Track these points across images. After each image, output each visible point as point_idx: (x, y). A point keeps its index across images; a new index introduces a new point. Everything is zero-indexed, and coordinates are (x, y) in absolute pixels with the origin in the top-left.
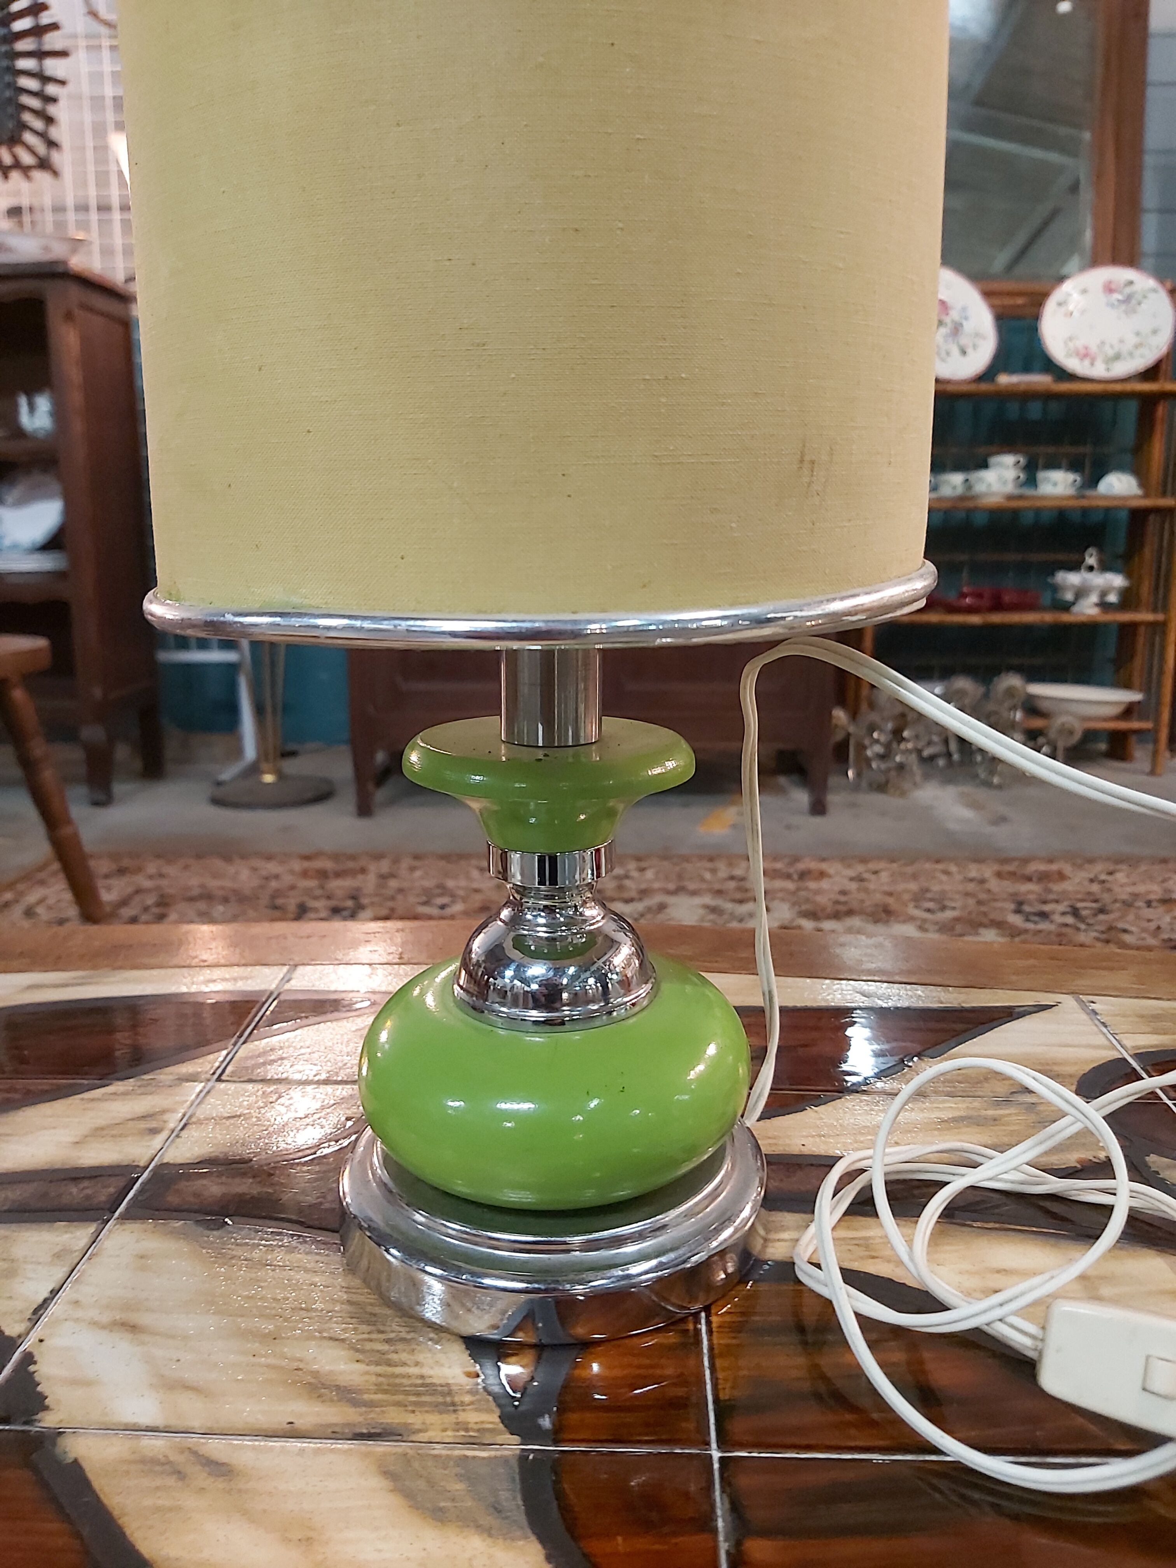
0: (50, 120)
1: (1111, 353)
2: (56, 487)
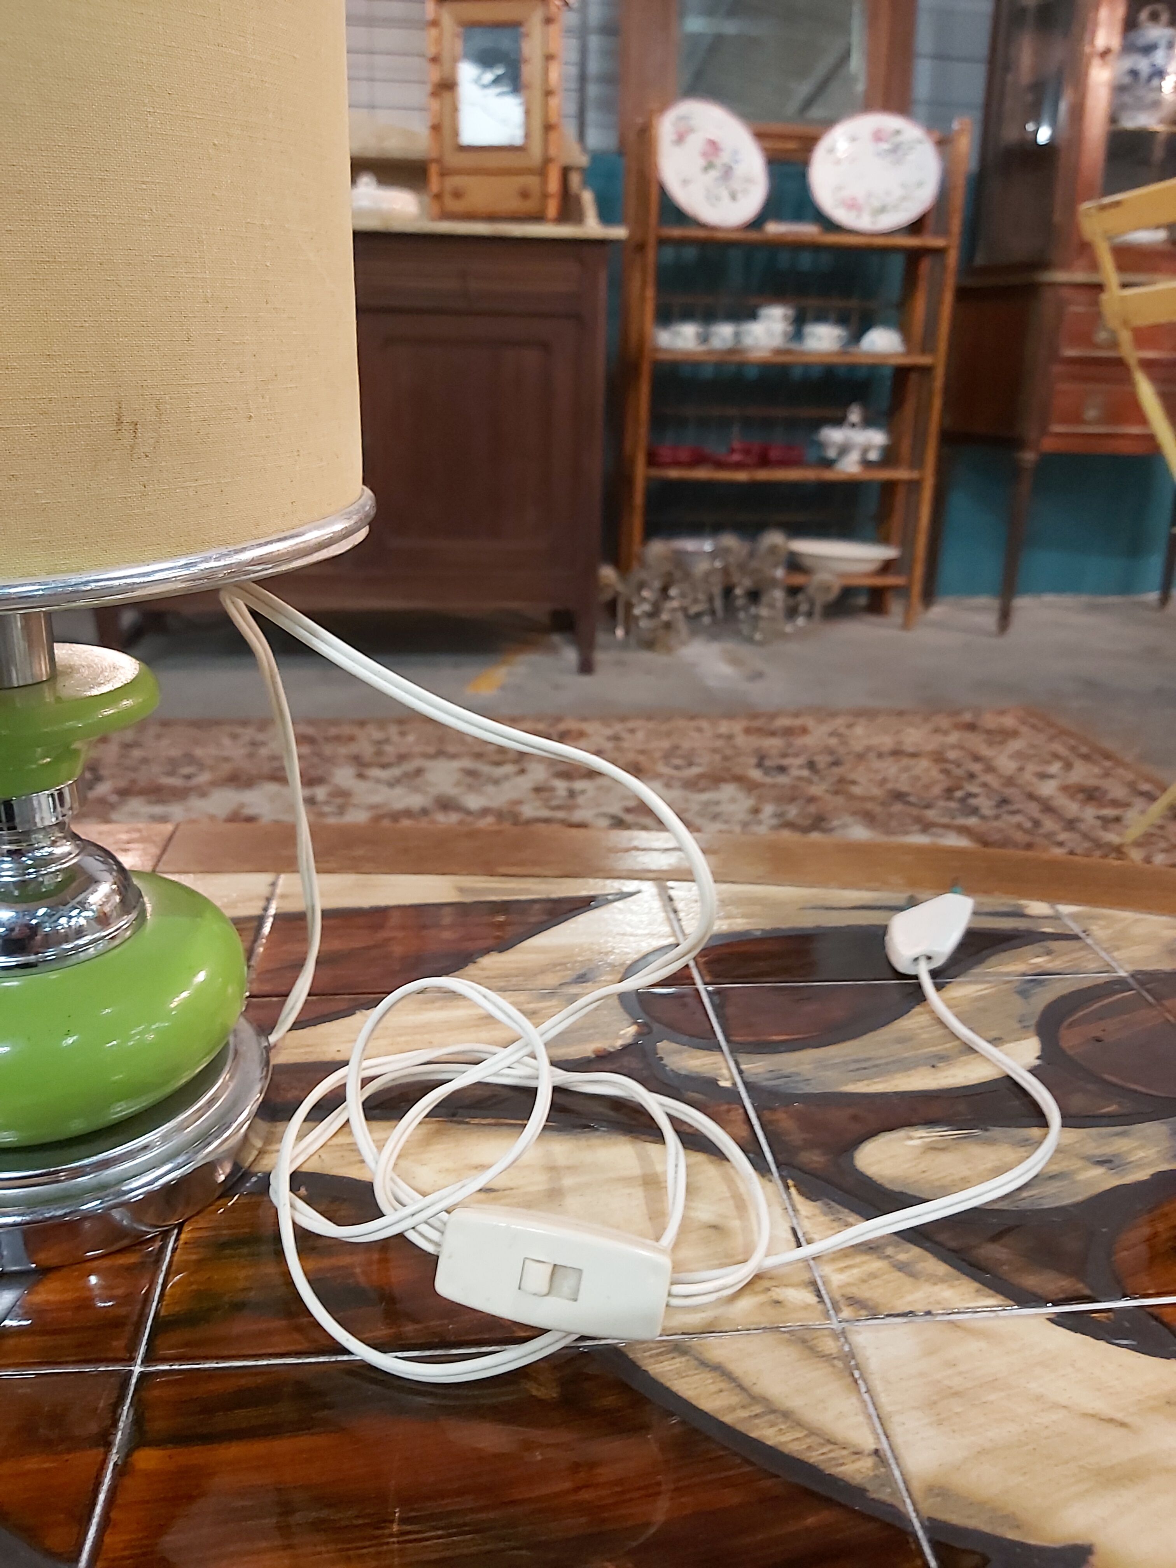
1: (876, 204)
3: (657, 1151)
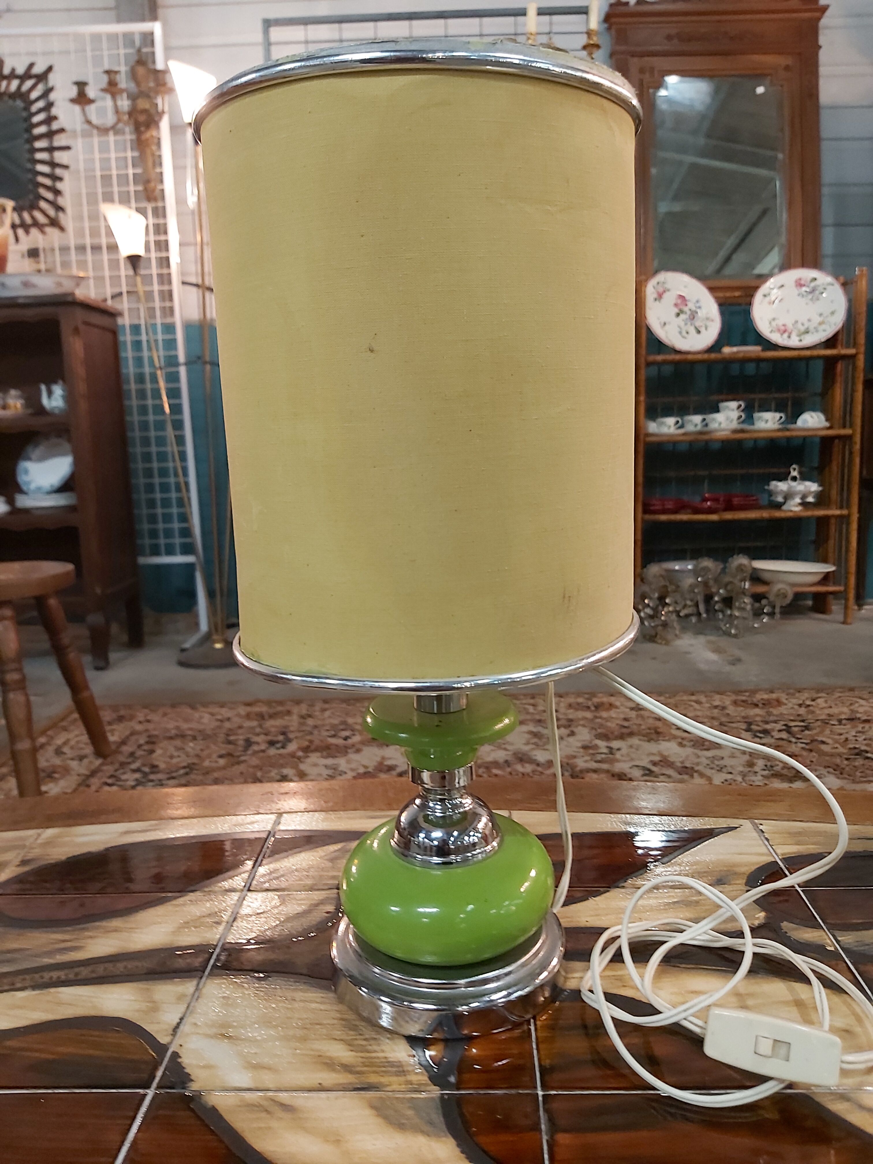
0: (57, 192)
1: (803, 329)
2: (67, 446)
3: (799, 987)
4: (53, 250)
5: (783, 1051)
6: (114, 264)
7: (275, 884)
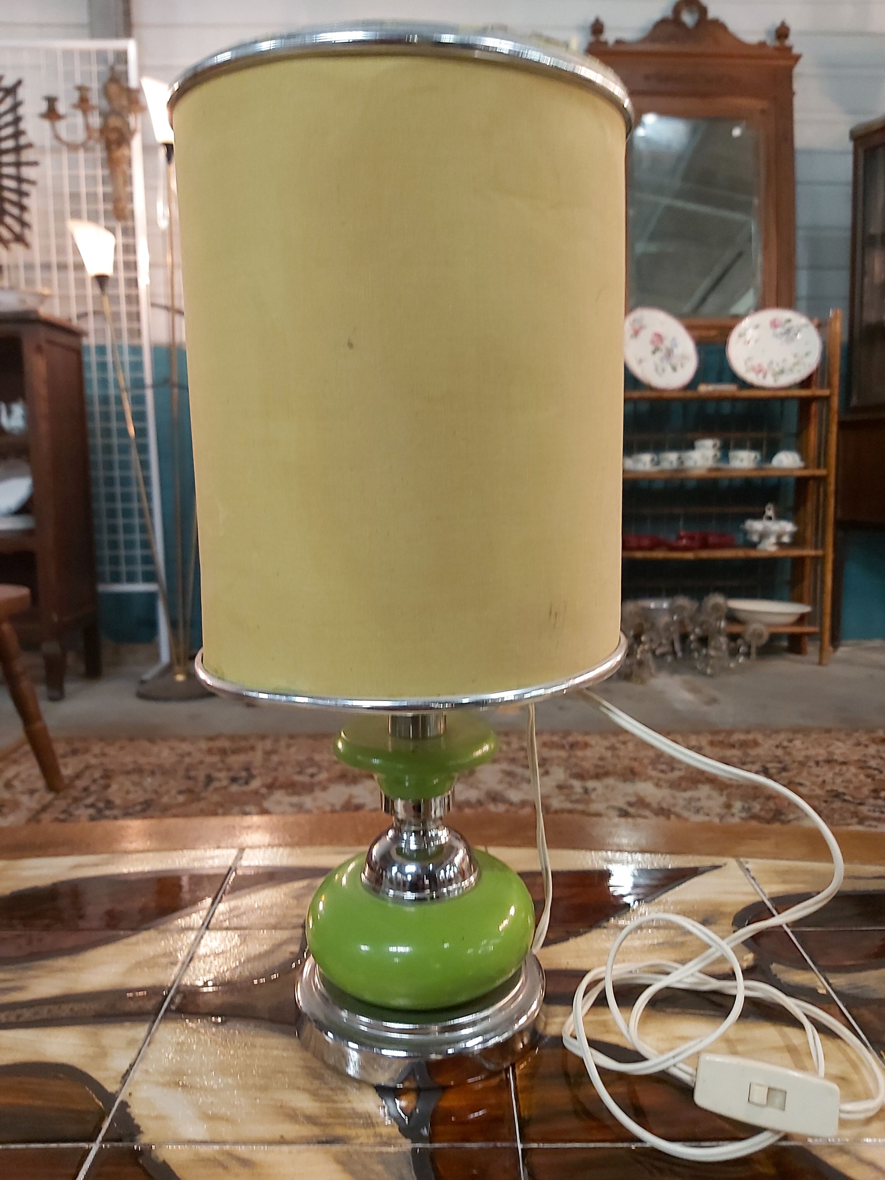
0: (23, 208)
1: (777, 369)
2: (26, 468)
3: (791, 1032)
4: (16, 267)
5: (778, 1099)
6: (81, 283)
7: (235, 922)
